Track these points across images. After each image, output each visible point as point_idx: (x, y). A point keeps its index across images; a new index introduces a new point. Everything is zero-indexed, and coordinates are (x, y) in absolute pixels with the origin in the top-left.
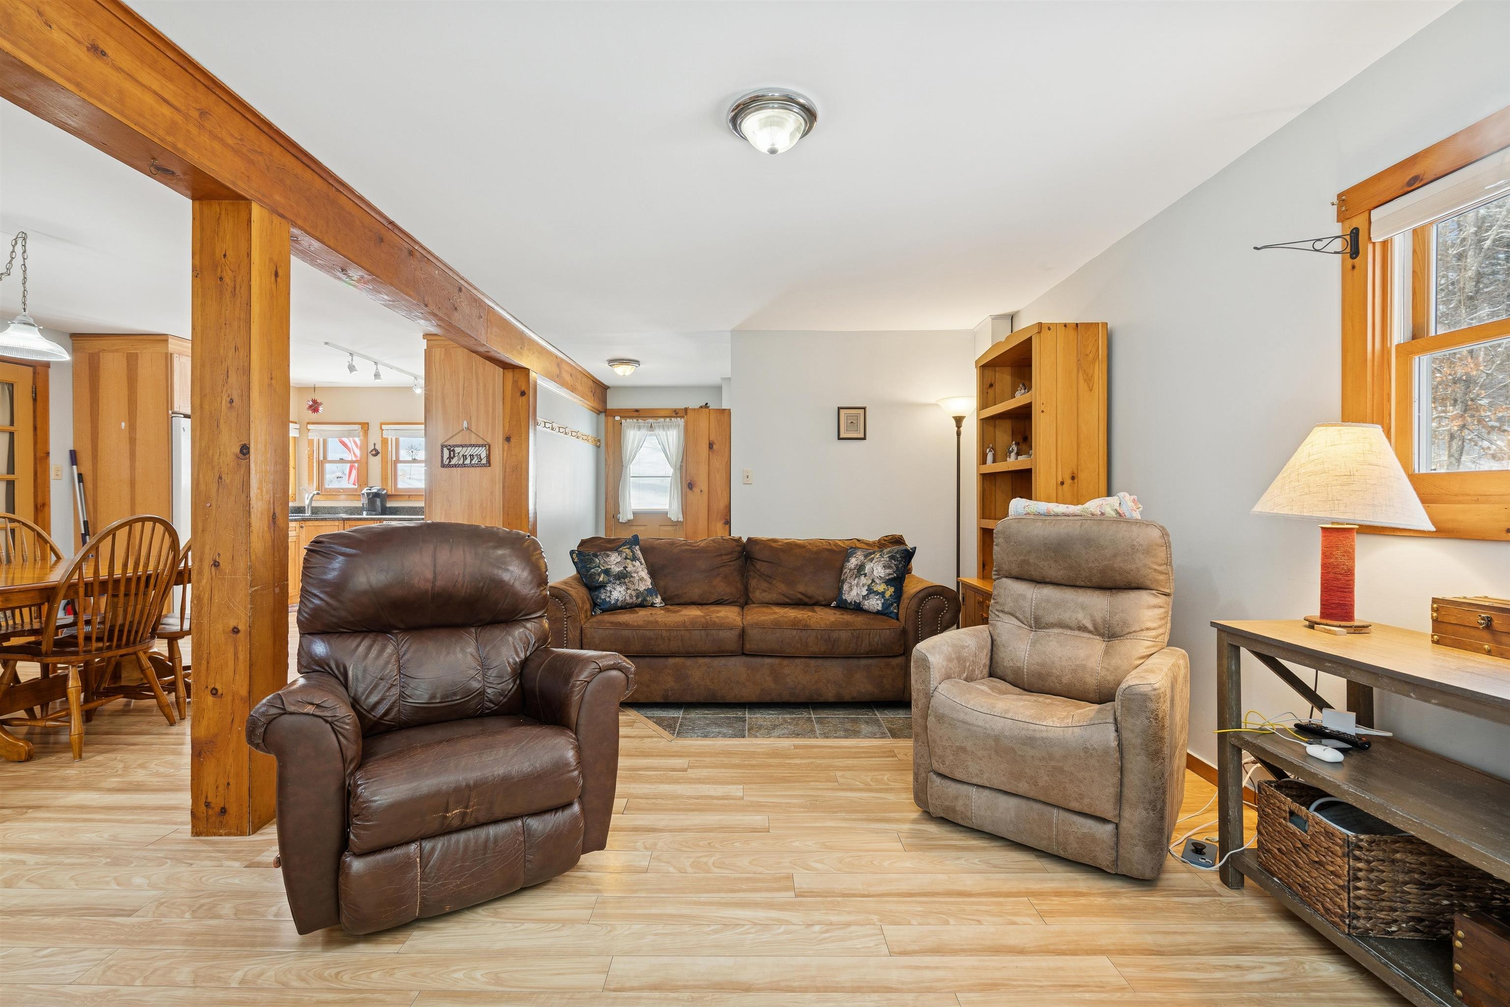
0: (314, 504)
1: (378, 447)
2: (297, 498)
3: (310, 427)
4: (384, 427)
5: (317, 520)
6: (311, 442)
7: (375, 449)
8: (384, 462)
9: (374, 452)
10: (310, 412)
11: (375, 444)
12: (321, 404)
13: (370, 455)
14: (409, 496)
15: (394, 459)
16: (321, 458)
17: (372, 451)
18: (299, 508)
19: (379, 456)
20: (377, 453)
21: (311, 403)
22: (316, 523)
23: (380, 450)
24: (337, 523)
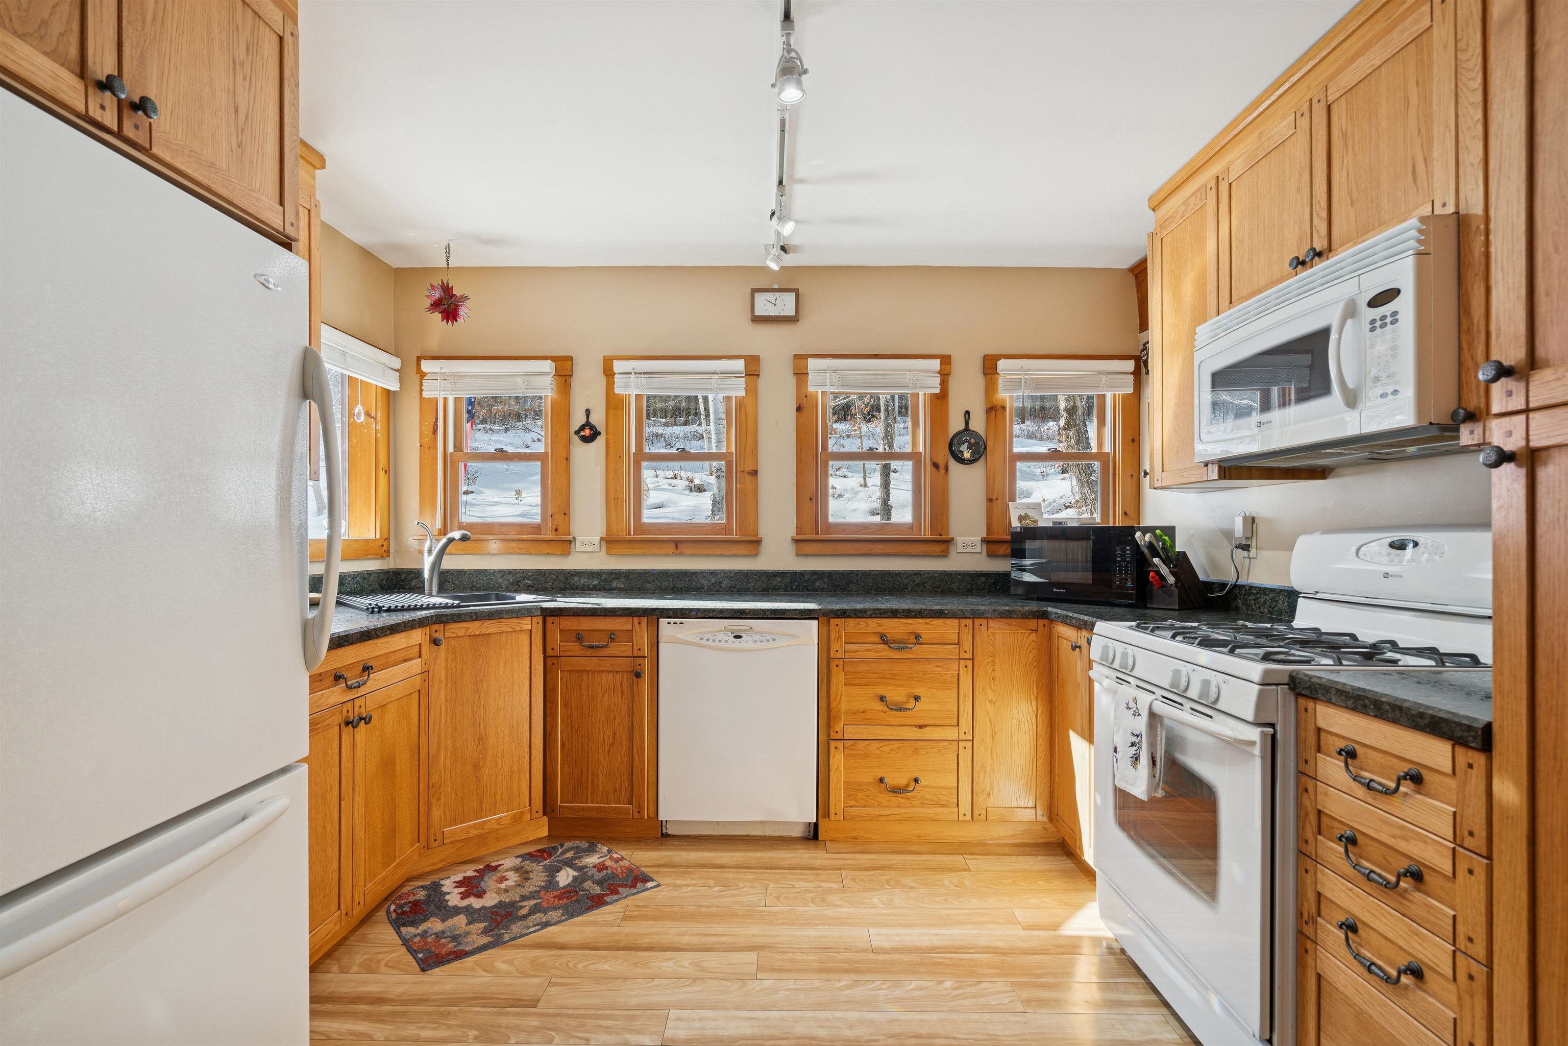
0: (448, 563)
1: (598, 420)
2: (392, 551)
3: (427, 366)
4: (618, 366)
5: (476, 617)
6: (429, 406)
7: (588, 424)
8: (613, 456)
9: (587, 432)
10: (438, 316)
11: (588, 412)
12: (464, 298)
13: (576, 439)
14: (677, 543)
15: (633, 450)
16: (451, 449)
17: (582, 428)
18: (397, 573)
19: (600, 441)
20: (595, 434)
21: (437, 294)
22: (474, 627)
23: (601, 427)
24: (526, 624)
